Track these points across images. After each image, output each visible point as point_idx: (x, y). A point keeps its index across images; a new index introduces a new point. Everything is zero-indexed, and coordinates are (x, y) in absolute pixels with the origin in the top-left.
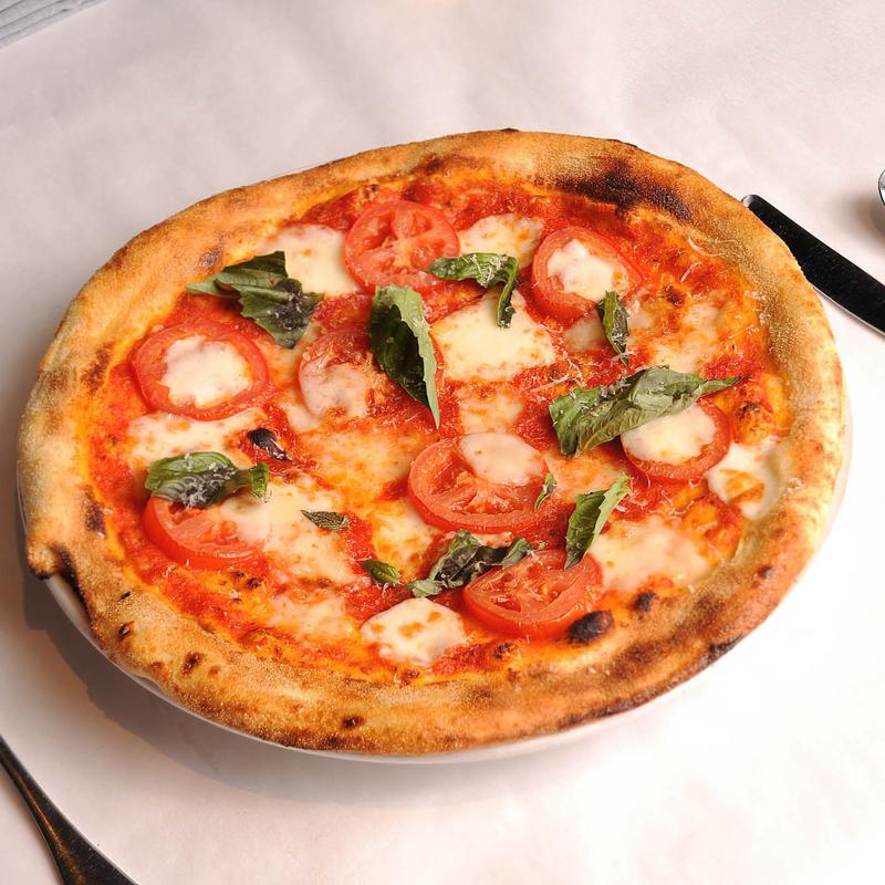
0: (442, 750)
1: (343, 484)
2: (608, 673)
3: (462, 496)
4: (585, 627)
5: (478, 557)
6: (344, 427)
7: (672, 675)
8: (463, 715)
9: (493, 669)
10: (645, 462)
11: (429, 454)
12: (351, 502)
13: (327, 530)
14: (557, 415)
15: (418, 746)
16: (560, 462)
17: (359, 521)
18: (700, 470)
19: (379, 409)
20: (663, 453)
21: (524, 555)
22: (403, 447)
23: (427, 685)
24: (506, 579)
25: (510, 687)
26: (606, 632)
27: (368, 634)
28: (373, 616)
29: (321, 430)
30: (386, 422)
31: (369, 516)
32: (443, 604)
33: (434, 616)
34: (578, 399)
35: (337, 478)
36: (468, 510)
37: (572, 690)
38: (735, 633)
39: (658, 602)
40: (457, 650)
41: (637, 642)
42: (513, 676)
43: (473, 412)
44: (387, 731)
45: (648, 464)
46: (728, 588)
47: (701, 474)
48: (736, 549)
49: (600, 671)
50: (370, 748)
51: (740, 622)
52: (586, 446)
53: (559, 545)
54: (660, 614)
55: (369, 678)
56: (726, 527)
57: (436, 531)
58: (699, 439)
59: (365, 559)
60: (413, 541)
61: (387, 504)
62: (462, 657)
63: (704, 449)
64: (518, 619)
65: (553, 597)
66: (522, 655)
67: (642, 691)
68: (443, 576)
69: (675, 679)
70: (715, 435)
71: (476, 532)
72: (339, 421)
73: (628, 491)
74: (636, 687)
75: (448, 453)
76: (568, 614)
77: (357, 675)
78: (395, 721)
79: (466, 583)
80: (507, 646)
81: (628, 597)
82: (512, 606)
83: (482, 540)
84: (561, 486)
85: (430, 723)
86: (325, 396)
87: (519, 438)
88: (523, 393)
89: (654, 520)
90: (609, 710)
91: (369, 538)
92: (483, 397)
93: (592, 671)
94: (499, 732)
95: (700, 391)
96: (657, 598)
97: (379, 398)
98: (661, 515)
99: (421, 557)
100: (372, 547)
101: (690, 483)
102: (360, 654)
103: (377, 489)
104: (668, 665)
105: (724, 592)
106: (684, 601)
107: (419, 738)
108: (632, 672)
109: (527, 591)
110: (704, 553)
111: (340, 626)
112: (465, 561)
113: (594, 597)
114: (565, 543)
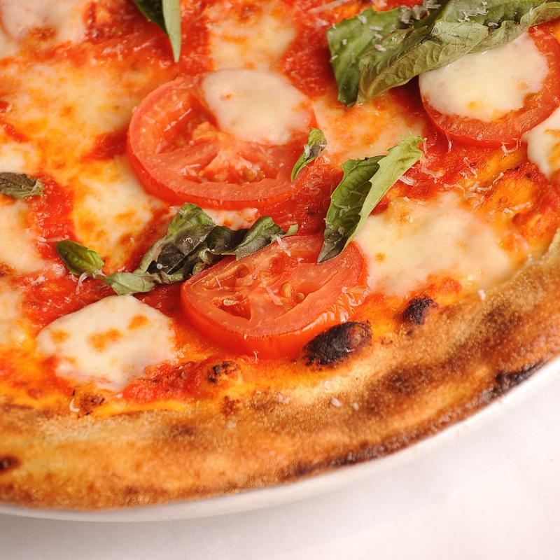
0: (122, 505)
1: (41, 135)
2: (356, 406)
3: (198, 156)
4: (330, 345)
5: (210, 242)
6: (51, 55)
7: (441, 412)
8: (151, 459)
9: (205, 396)
10: (448, 117)
11: (159, 97)
12: (49, 161)
13: (12, 199)
14: (337, 47)
15: (89, 497)
16: (336, 113)
17: (57, 187)
18: (518, 128)
19: (101, 31)
20: (472, 105)
21: (268, 241)
22: (129, 86)
23: (113, 416)
24: (241, 273)
25: (223, 422)
26: (357, 352)
27: (46, 344)
28: (57, 317)
29: (21, 58)
30: (107, 51)
31: (71, 180)
32: (152, 304)
33: (139, 321)
34: (369, 23)
35: (34, 126)
36: (204, 176)
37: (304, 429)
38: (533, 358)
39: (436, 312)
40: (162, 369)
41: (401, 365)
42: (229, 407)
43: (226, 38)
44: (49, 477)
45: (449, 119)
46: (530, 296)
47: (519, 136)
48: (550, 241)
49: (347, 403)
50: (27, 499)
51: (542, 342)
52: (371, 91)
53: (317, 230)
54: (437, 329)
55: (37, 404)
56: (542, 211)
57: (158, 204)
58: (524, 86)
59: (59, 239)
60: (126, 217)
61: (97, 164)
62: (165, 379)
63: (529, 99)
64: (245, 330)
65: (297, 300)
66: (244, 380)
67: (397, 434)
68: (160, 266)
69: (445, 418)
70: (546, 81)
71: (211, 207)
72: (45, 46)
73: (420, 156)
74: (391, 428)
75: (185, 96)
76: (312, 325)
77: (23, 399)
78: (59, 465)
79: (186, 278)
80: (225, 366)
81: (397, 305)
82: (241, 311)
83: (217, 218)
84: (332, 147)
85: (106, 468)
86: (28, 10)
87: (285, 79)
88: (298, 15)
89: (448, 199)
90: (350, 458)
91: (67, 211)
92: (243, 19)
93: (337, 403)
94: (198, 483)
95: (530, 16)
96: (436, 306)
97: (103, 15)
98: (457, 190)
99: (132, 240)
100: (70, 223)
101: (504, 148)
102: (30, 370)
103: (86, 143)
104: (437, 399)
105: (524, 301)
106: (470, 312)
107: (91, 488)
108: (388, 406)
109: (264, 291)
110: (508, 245)
111: (9, 332)
112: (191, 246)
113: (352, 302)
114: (323, 226)
